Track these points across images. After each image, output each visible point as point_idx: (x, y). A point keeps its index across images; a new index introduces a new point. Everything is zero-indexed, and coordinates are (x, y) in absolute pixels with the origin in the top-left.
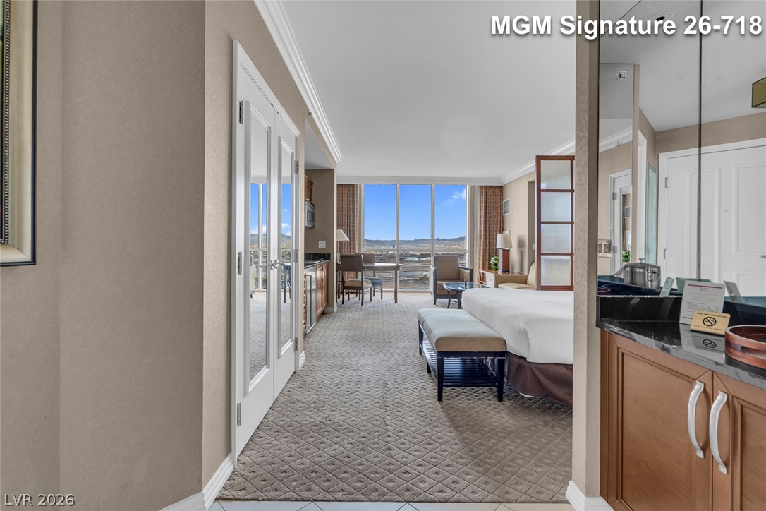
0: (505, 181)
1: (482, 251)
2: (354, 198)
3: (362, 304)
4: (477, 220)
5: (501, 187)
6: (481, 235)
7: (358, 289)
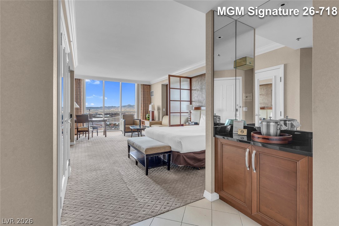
0: (152, 83)
1: (142, 112)
2: (80, 86)
3: (88, 139)
4: (140, 99)
5: (150, 85)
6: (142, 105)
7: (86, 131)
